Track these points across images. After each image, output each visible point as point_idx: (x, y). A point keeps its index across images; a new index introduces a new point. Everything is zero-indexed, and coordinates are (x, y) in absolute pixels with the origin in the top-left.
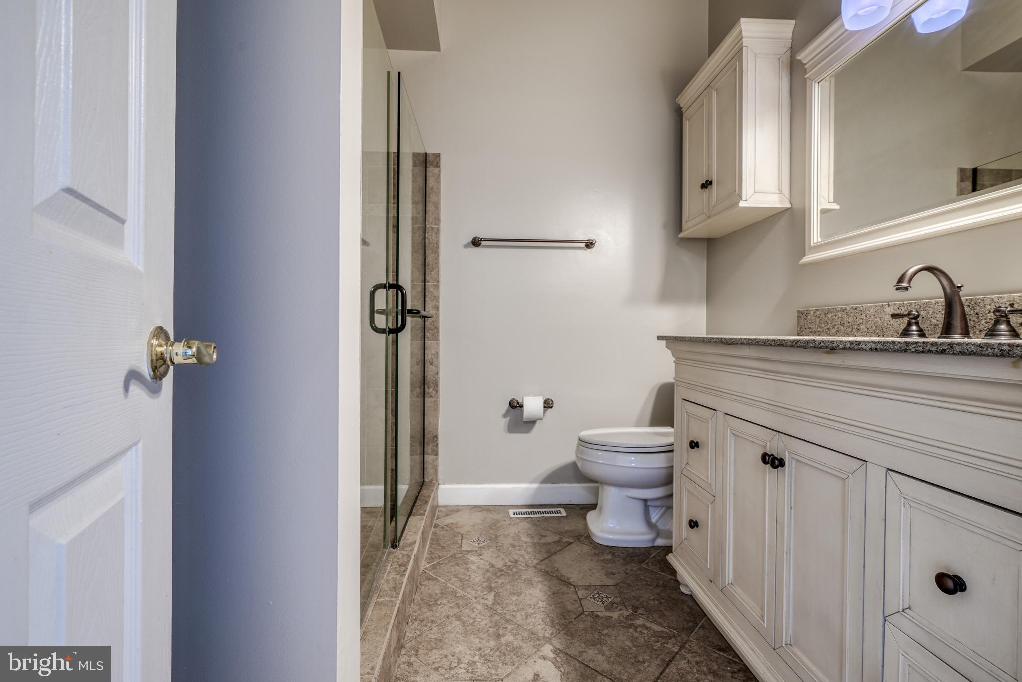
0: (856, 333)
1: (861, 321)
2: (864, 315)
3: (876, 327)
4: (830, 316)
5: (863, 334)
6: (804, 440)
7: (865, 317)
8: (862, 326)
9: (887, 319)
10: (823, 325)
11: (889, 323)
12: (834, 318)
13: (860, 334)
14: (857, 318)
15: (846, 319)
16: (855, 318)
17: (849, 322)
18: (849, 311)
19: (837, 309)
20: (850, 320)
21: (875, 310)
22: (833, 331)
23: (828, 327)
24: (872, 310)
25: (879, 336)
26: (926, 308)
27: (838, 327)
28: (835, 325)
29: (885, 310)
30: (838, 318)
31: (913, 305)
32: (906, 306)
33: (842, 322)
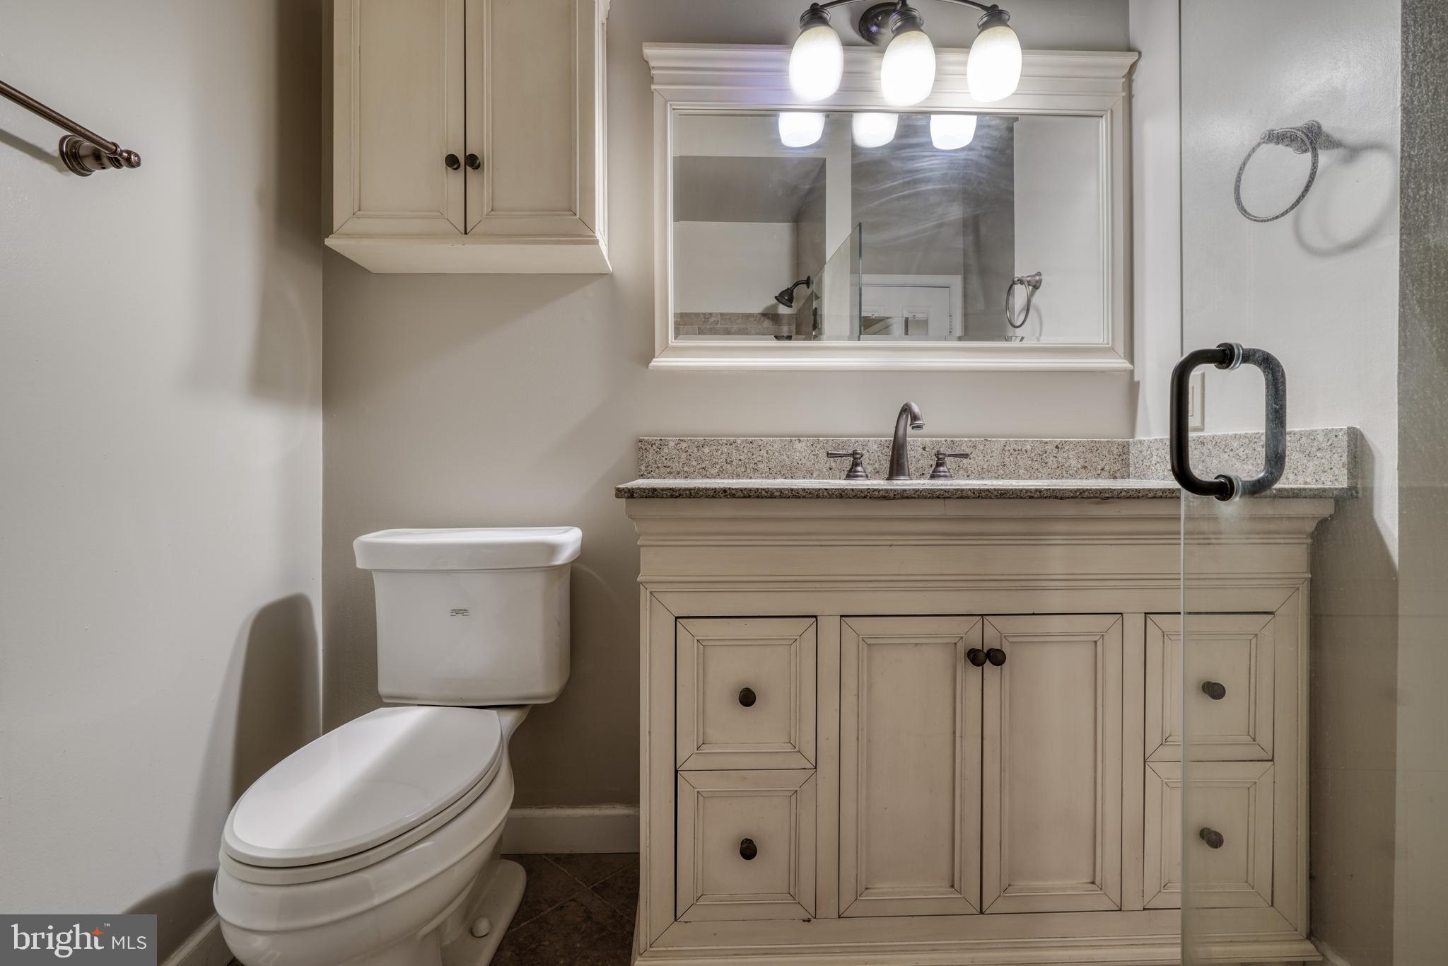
0: (752, 475)
1: (760, 459)
2: (763, 452)
3: (782, 466)
4: (706, 450)
5: (763, 475)
7: (765, 455)
8: (761, 466)
9: (797, 458)
10: (694, 463)
11: (800, 462)
12: (715, 453)
13: (759, 475)
14: (753, 455)
15: (735, 455)
16: (750, 455)
17: (740, 460)
18: (740, 445)
19: (720, 442)
20: (741, 458)
21: (780, 446)
22: (712, 472)
23: (704, 466)
24: (776, 446)
25: (786, 478)
26: (845, 447)
27: (722, 467)
28: (716, 463)
29: (794, 447)
30: (722, 454)
31: (830, 443)
32: (822, 444)
33: (729, 460)
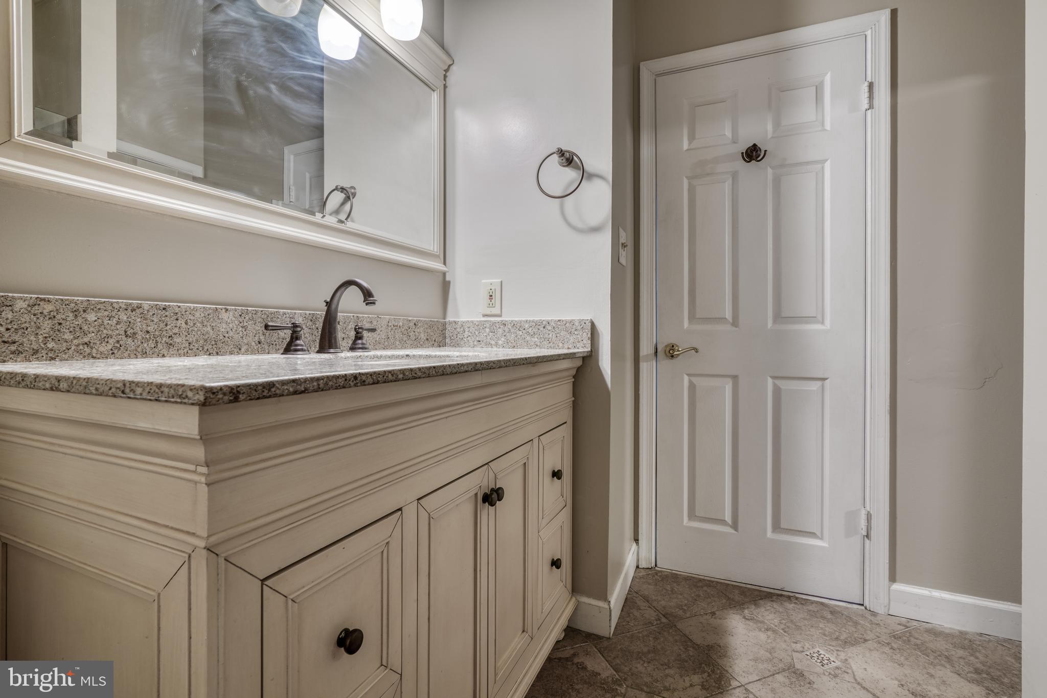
0: (165, 351)
1: (176, 330)
2: (181, 322)
3: (206, 340)
4: (91, 317)
5: (181, 352)
6: (507, 453)
7: (184, 325)
8: (177, 340)
9: (223, 330)
10: (68, 336)
11: (227, 335)
12: (106, 322)
13: (175, 352)
14: (166, 325)
15: (139, 325)
16: (162, 325)
17: (148, 332)
18: (148, 311)
19: (115, 305)
20: (149, 328)
21: (202, 315)
22: (101, 349)
23: (86, 340)
24: (197, 315)
25: (210, 354)
26: (274, 319)
27: (118, 342)
28: (108, 336)
29: (220, 317)
30: (118, 323)
31: (259, 314)
32: (250, 315)
33: (130, 332)
